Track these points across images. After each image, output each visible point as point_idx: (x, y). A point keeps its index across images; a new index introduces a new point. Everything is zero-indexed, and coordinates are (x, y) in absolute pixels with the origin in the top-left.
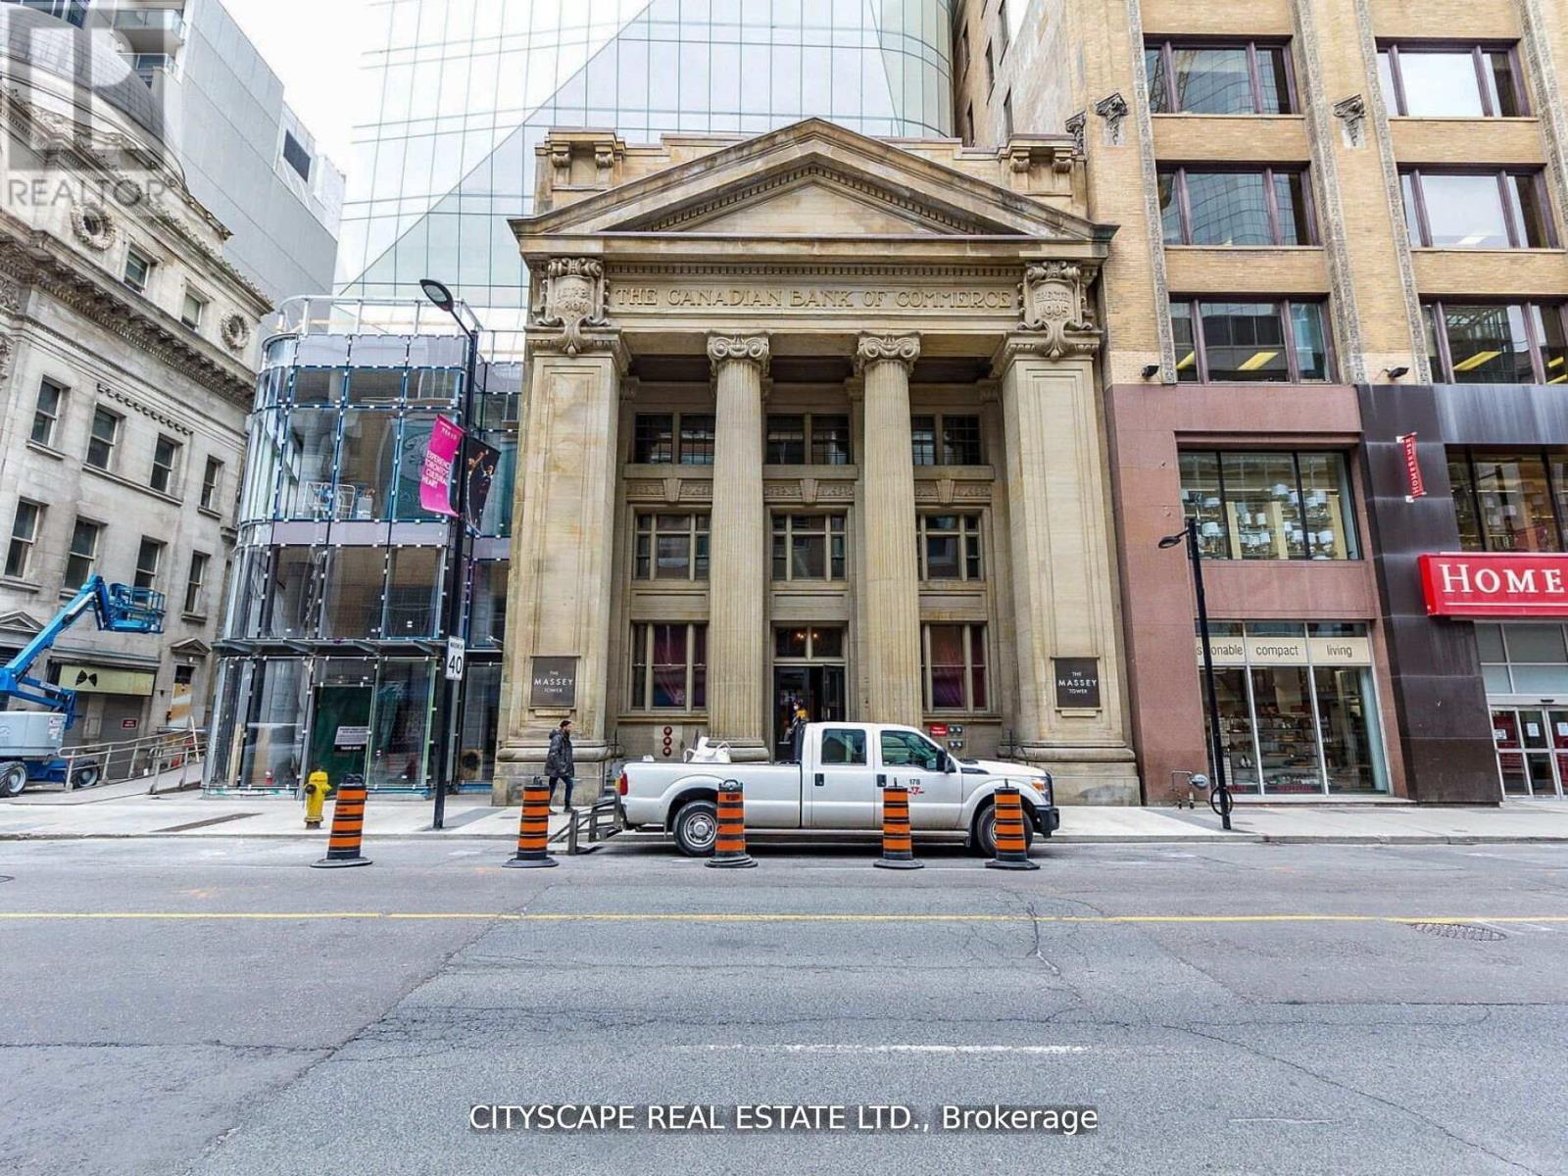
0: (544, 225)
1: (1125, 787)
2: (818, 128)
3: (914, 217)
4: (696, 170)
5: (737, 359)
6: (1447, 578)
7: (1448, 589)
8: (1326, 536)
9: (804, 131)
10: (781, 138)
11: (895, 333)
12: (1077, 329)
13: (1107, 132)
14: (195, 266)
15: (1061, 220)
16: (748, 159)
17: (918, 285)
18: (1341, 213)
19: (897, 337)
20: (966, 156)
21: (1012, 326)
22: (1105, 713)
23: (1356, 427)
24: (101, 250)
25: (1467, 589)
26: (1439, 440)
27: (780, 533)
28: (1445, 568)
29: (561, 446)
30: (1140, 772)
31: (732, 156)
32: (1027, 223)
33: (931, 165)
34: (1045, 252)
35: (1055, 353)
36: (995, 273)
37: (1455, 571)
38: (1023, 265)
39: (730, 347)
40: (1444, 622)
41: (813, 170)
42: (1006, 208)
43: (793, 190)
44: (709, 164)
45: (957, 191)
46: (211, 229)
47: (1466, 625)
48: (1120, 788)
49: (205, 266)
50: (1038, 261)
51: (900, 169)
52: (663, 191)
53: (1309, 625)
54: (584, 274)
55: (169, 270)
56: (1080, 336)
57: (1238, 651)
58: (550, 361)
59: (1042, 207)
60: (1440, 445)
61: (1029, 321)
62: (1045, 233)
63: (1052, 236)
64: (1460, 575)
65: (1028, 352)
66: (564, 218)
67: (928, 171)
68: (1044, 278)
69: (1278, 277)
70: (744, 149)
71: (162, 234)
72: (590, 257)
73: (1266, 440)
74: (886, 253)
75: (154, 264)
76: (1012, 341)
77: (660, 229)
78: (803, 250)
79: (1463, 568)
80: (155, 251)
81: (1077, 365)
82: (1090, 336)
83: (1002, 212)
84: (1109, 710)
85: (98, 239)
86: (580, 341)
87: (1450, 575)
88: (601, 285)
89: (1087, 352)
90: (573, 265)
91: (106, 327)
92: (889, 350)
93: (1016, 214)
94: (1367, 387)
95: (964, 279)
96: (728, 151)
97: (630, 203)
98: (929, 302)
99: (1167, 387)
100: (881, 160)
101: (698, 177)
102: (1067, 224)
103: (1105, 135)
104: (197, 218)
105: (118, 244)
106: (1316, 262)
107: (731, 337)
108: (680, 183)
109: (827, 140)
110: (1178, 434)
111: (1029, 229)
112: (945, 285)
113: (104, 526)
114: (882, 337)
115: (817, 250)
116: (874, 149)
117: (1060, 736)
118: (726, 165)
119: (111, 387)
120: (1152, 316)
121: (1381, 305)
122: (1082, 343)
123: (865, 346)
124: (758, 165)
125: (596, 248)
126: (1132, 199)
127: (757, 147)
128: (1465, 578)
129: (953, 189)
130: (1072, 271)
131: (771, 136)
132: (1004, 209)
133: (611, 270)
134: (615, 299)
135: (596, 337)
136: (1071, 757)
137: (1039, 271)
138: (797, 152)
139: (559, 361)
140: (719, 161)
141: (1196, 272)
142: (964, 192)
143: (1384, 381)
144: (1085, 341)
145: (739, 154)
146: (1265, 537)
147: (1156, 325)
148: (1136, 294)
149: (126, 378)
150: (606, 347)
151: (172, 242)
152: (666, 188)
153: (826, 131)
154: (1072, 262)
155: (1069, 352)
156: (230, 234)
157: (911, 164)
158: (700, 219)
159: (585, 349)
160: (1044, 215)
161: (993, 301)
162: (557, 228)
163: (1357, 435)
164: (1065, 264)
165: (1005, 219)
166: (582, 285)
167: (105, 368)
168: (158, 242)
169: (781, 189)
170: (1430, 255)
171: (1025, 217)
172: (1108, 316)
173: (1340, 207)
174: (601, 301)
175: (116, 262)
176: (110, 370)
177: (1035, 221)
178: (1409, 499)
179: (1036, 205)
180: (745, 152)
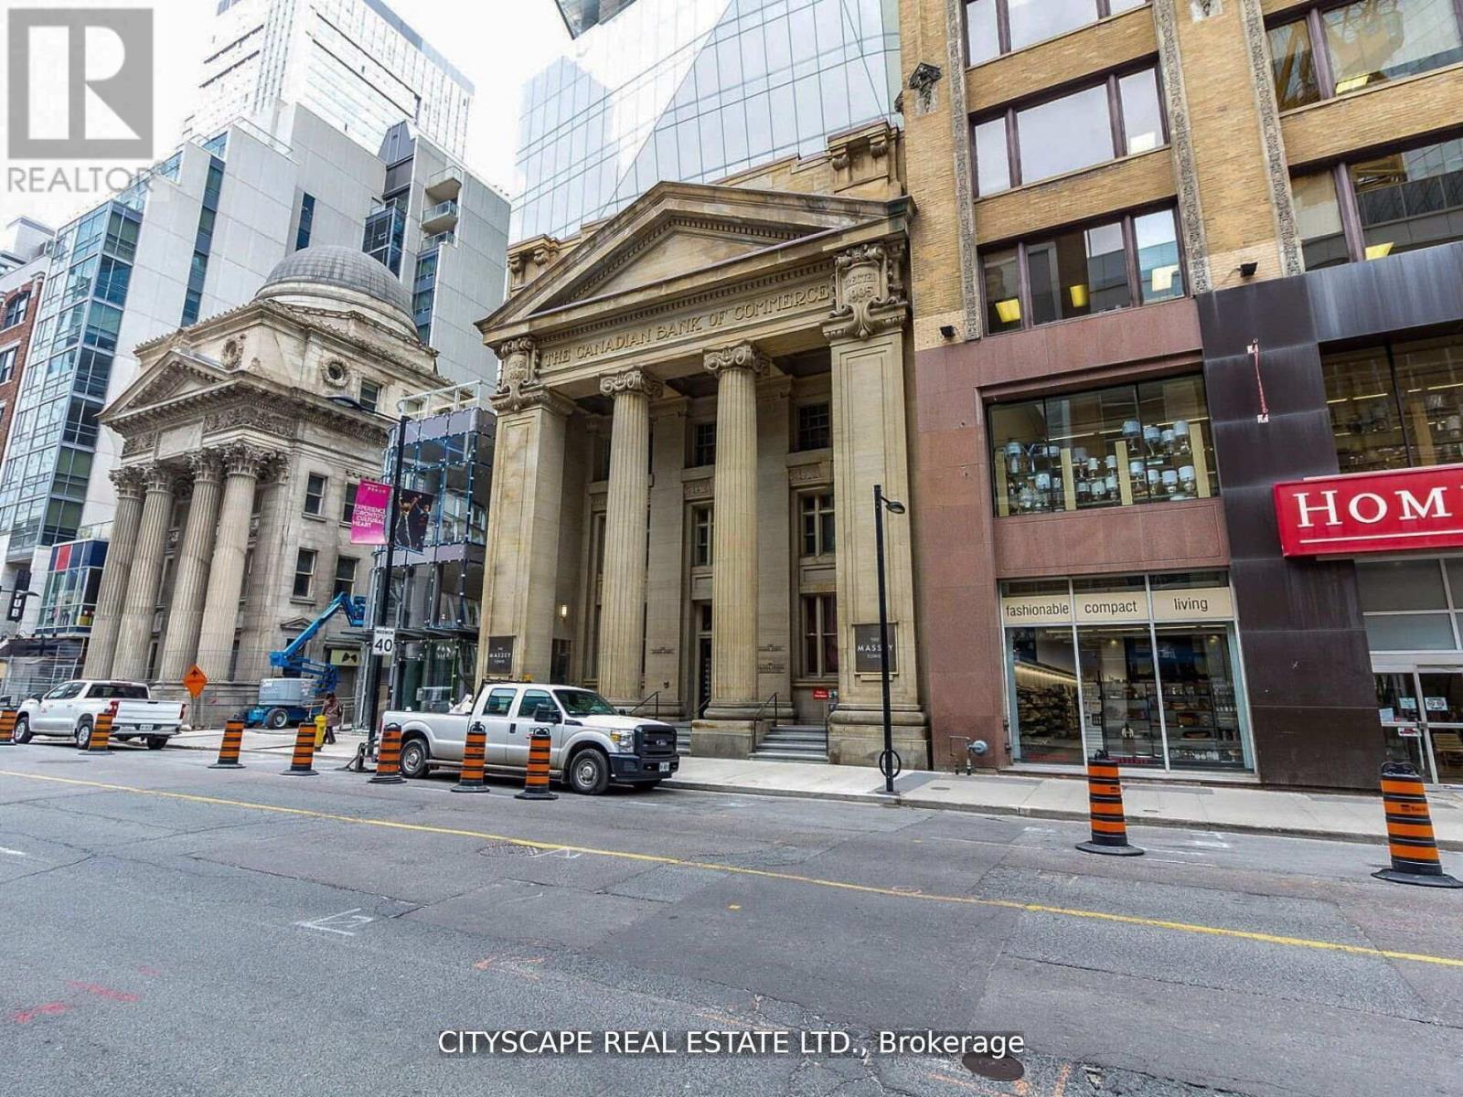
0: (494, 322)
1: (912, 750)
2: (667, 189)
3: (748, 239)
4: (584, 251)
5: (622, 392)
6: (1304, 510)
7: (1305, 522)
8: (1186, 472)
9: (656, 195)
10: (640, 206)
11: (731, 345)
12: (882, 305)
13: (920, 101)
14: (411, 381)
15: (857, 207)
16: (620, 230)
17: (751, 298)
18: (1184, 101)
19: (732, 349)
20: (802, 168)
21: (824, 317)
22: (901, 677)
23: (1196, 344)
24: (342, 388)
25: (1333, 520)
26: (1310, 337)
27: (703, 525)
28: (1301, 498)
29: (512, 480)
30: (928, 735)
31: (607, 233)
32: (831, 218)
33: (748, 192)
34: (846, 240)
35: (863, 332)
36: (811, 270)
37: (1316, 499)
38: (831, 257)
39: (615, 384)
40: (1306, 564)
41: (671, 224)
42: (812, 210)
43: (661, 243)
44: (592, 244)
45: (772, 207)
46: (424, 353)
47: (1343, 566)
48: (907, 751)
49: (418, 379)
50: (841, 251)
51: (726, 203)
52: (565, 273)
53: (1150, 577)
54: (521, 350)
55: (392, 388)
56: (885, 311)
57: (1065, 610)
58: (506, 418)
59: (840, 201)
60: (1311, 346)
61: (839, 310)
62: (847, 222)
63: (853, 224)
64: (1326, 505)
65: (841, 337)
66: (505, 313)
67: (746, 197)
68: (850, 264)
69: (1111, 195)
70: (613, 224)
71: (384, 366)
72: (522, 336)
73: (1085, 379)
74: (715, 279)
75: (381, 386)
76: (825, 330)
77: (571, 302)
78: (654, 293)
79: (1330, 495)
80: (381, 379)
81: (887, 339)
82: (895, 309)
83: (809, 214)
84: (905, 675)
85: (340, 382)
86: (522, 400)
87: (1307, 506)
88: (533, 356)
89: (895, 324)
90: (514, 345)
91: (349, 435)
92: (726, 361)
93: (821, 213)
94: (1208, 295)
95: (788, 282)
96: (603, 229)
97: (545, 289)
98: (761, 310)
99: (972, 344)
100: (712, 200)
101: (586, 256)
102: (862, 209)
103: (917, 106)
104: (413, 348)
105: (354, 381)
106: (1160, 165)
107: (614, 375)
108: (575, 264)
109: (674, 195)
110: (981, 389)
111: (833, 224)
112: (773, 292)
113: (358, 560)
114: (721, 351)
115: (664, 291)
116: (706, 192)
117: (858, 699)
118: (605, 241)
119: (355, 471)
120: (958, 274)
121: (1235, 192)
122: (888, 317)
123: (708, 361)
124: (627, 233)
125: (524, 329)
126: (942, 161)
127: (624, 219)
128: (1331, 507)
129: (768, 207)
130: (872, 252)
131: (632, 207)
132: (809, 211)
133: (539, 343)
134: (545, 362)
135: (530, 395)
136: (862, 720)
137: (842, 260)
138: (654, 213)
139: (512, 417)
140: (599, 239)
141: (1016, 215)
142: (775, 207)
143: (1236, 281)
144: (892, 314)
145: (612, 229)
146: (1111, 482)
147: (960, 282)
148: (943, 256)
149: (365, 464)
150: (537, 401)
151: (391, 369)
152: (567, 271)
153: (671, 189)
154: (871, 243)
155: (877, 330)
156: (437, 352)
157: (734, 196)
158: (597, 286)
159: (525, 405)
160: (842, 207)
161: (813, 295)
162: (502, 320)
163: (1198, 353)
164: (866, 247)
165: (812, 221)
166: (521, 358)
167: (350, 460)
168: (382, 372)
169: (651, 245)
170: (1322, 111)
171: (829, 213)
172: (913, 284)
173: (1183, 95)
174: (533, 366)
175: (354, 392)
176: (354, 461)
177: (837, 214)
178: (1260, 418)
179: (833, 200)
180: (616, 226)
